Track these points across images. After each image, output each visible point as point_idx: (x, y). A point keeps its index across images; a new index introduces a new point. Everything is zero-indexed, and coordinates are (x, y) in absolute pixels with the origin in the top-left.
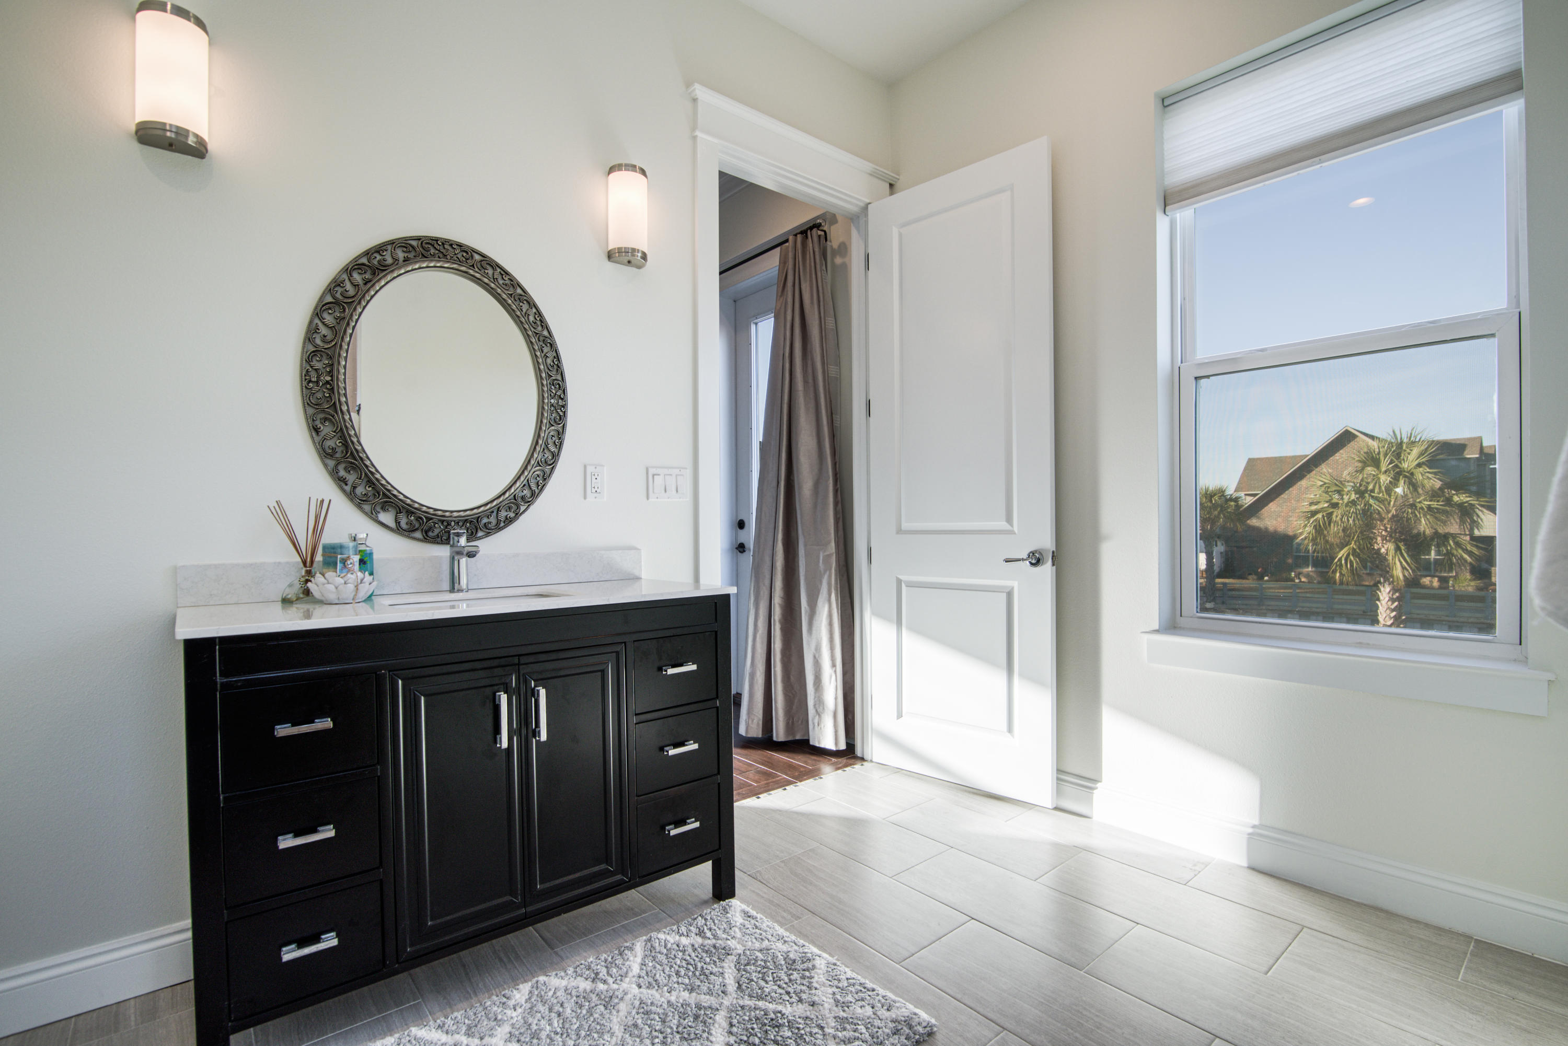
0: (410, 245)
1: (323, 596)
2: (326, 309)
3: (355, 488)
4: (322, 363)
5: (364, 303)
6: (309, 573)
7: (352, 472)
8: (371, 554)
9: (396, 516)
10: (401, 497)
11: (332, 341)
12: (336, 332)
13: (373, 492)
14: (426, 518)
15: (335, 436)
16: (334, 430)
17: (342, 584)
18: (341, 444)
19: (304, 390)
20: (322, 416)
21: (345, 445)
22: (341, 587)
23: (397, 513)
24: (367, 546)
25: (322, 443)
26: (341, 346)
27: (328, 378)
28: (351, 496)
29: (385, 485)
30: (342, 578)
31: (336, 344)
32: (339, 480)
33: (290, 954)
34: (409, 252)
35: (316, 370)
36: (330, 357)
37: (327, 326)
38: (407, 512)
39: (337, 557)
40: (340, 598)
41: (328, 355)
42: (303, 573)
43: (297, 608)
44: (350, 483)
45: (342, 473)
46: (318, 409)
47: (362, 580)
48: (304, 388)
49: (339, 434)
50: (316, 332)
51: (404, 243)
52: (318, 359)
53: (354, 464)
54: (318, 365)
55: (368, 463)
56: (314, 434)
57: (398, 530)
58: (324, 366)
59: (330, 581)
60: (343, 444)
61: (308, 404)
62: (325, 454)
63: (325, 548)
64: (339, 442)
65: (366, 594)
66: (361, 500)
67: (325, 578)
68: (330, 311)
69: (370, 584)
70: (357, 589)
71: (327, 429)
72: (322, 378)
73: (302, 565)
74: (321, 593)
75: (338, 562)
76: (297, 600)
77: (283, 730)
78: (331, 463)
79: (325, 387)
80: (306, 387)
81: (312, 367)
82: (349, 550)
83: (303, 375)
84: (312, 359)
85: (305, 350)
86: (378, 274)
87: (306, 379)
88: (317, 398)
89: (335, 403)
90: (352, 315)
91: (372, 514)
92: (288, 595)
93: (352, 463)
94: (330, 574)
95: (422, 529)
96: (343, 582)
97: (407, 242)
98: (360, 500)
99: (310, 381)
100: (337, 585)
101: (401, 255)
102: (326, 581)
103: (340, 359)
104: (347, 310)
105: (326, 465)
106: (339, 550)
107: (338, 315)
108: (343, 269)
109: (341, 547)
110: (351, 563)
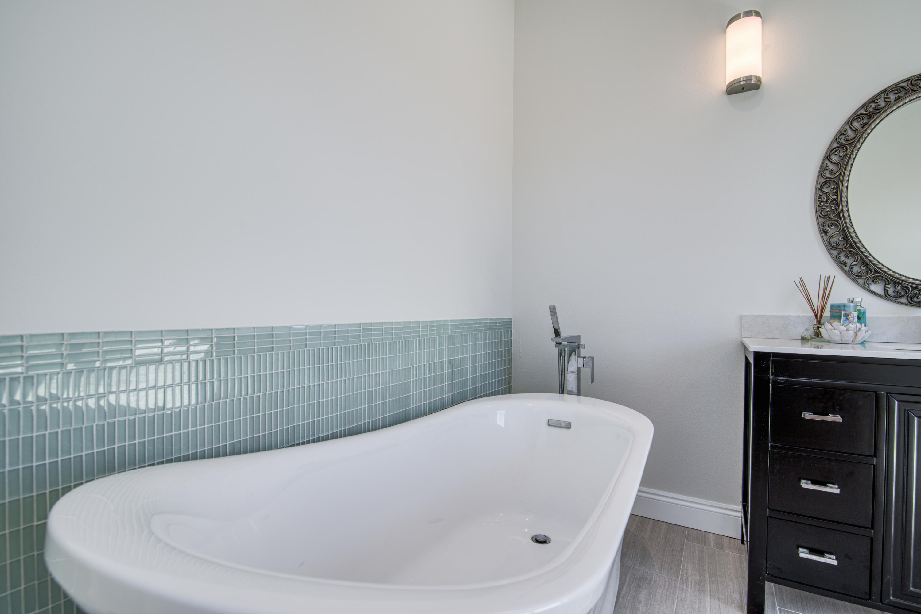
0: (901, 87)
1: (830, 337)
2: (833, 152)
3: (852, 268)
4: (830, 188)
5: (862, 140)
6: (819, 322)
7: (850, 257)
8: (864, 313)
9: (885, 286)
10: (890, 272)
11: (838, 172)
12: (841, 165)
13: (865, 270)
14: (912, 287)
15: (838, 234)
16: (838, 230)
17: (845, 330)
18: (842, 239)
19: (817, 208)
20: (830, 222)
21: (846, 239)
22: (844, 333)
23: (886, 284)
24: (862, 307)
25: (829, 240)
26: (844, 173)
27: (835, 197)
28: (849, 274)
29: (877, 265)
30: (845, 326)
31: (840, 173)
32: (841, 263)
33: (804, 554)
34: (900, 92)
35: (826, 193)
36: (836, 183)
37: (834, 163)
38: (894, 283)
39: (841, 313)
40: (843, 339)
41: (834, 182)
42: (815, 323)
43: (811, 344)
44: (848, 265)
45: (843, 258)
46: (826, 218)
47: (860, 329)
48: (817, 206)
49: (841, 233)
50: (826, 169)
51: (895, 87)
52: (827, 186)
53: (852, 251)
54: (826, 190)
55: (863, 250)
56: (823, 235)
57: (886, 296)
58: (832, 190)
59: (836, 328)
60: (844, 239)
61: (820, 216)
62: (831, 247)
63: (832, 306)
64: (841, 238)
65: (862, 339)
66: (857, 276)
67: (832, 326)
68: (836, 153)
69: (866, 332)
70: (856, 335)
71: (832, 231)
72: (830, 198)
73: (815, 318)
74: (829, 335)
75: (842, 316)
76: (811, 339)
77: (808, 416)
78: (835, 253)
79: (832, 203)
80: (819, 206)
81: (823, 192)
82: (850, 309)
83: (817, 198)
84: (823, 187)
85: (818, 182)
86: (873, 117)
87: (819, 201)
88: (826, 211)
89: (839, 212)
90: (853, 151)
91: (865, 285)
92: (805, 335)
93: (850, 251)
94: (836, 324)
95: (908, 296)
96: (846, 329)
97: (898, 86)
98: (855, 276)
99: (822, 201)
100: (841, 331)
101: (892, 97)
102: (832, 328)
103: (844, 183)
104: (849, 149)
105: (831, 254)
106: (842, 308)
107: (842, 154)
108: (846, 122)
109: (844, 306)
110: (852, 317)
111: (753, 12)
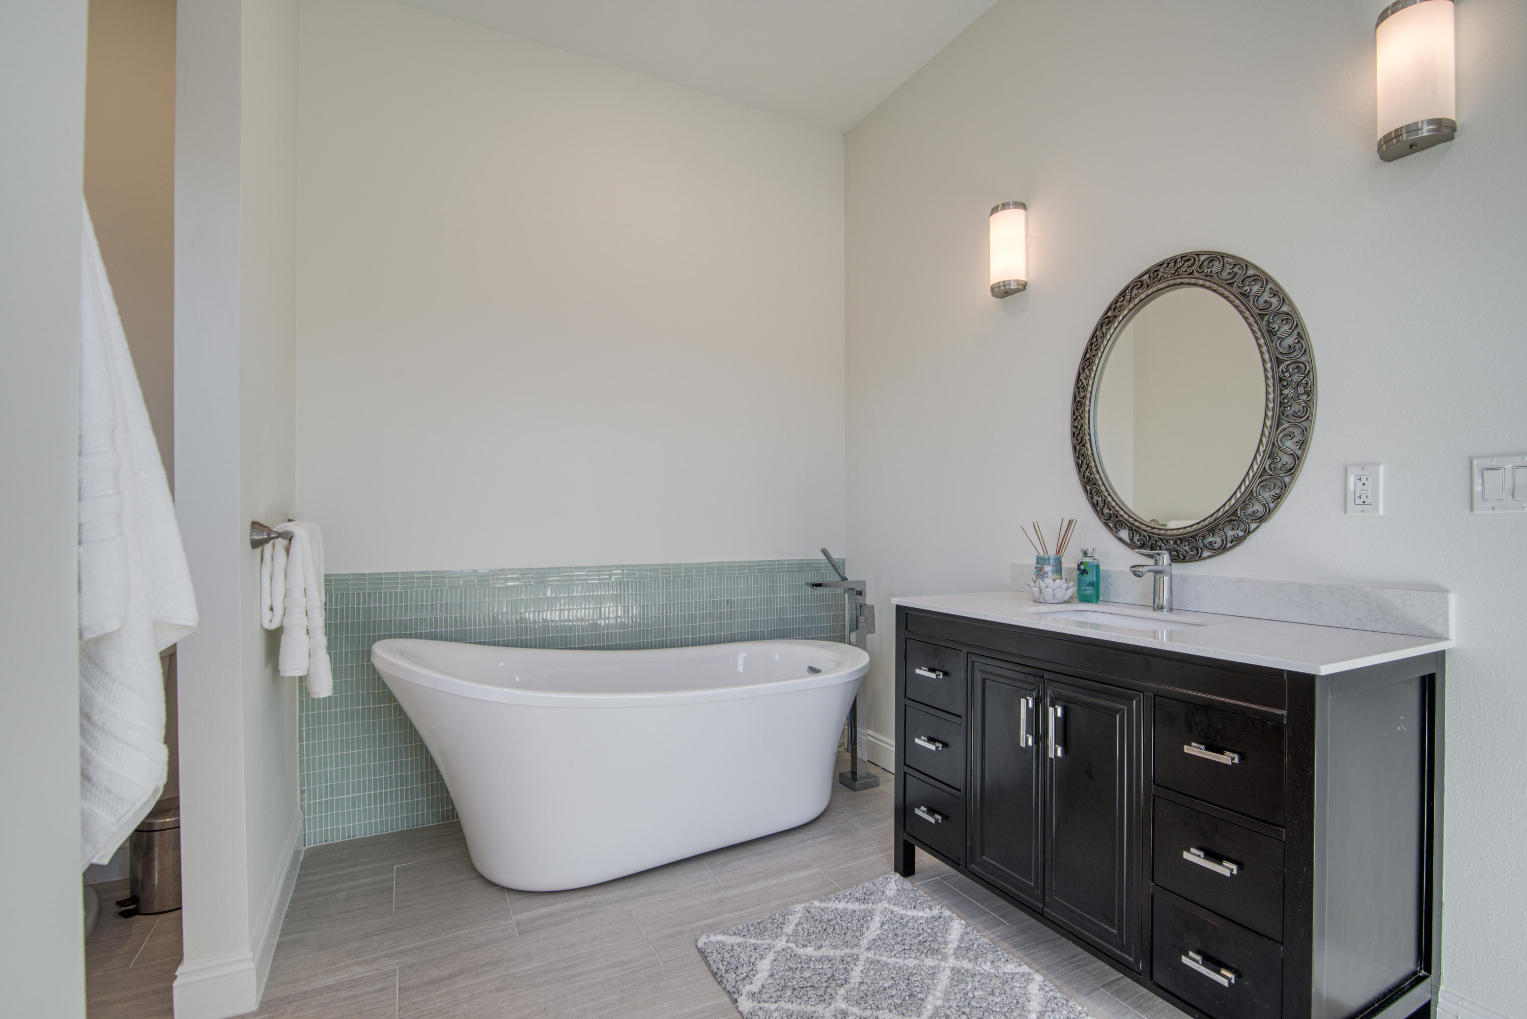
0: (1141, 281)
3: (1102, 509)
9: (1129, 534)
15: (1087, 468)
16: (1087, 463)
23: (1129, 531)
27: (1083, 422)
28: (1100, 516)
32: (1093, 503)
44: (1099, 505)
49: (1089, 466)
52: (1078, 408)
53: (1098, 490)
57: (1131, 545)
58: (1081, 413)
62: (1085, 482)
64: (1090, 473)
72: (1080, 423)
78: (1089, 489)
79: (1081, 429)
88: (1078, 439)
91: (1114, 531)
98: (1105, 519)
99: (1075, 427)
105: (1087, 492)
110: (1045, 572)
111: (1011, 203)
